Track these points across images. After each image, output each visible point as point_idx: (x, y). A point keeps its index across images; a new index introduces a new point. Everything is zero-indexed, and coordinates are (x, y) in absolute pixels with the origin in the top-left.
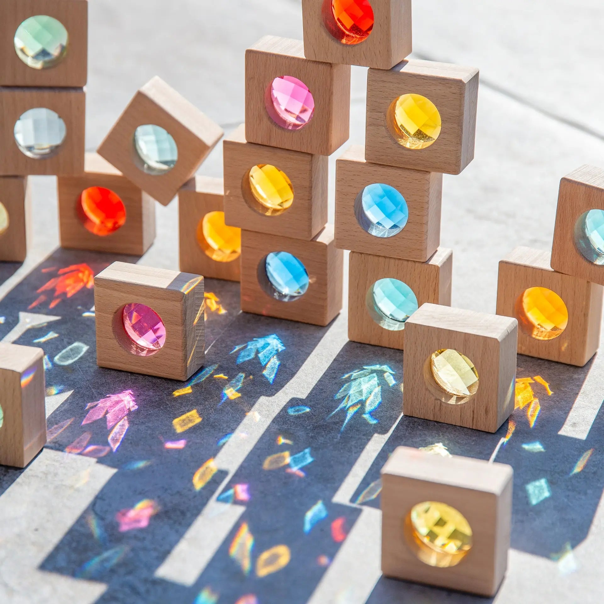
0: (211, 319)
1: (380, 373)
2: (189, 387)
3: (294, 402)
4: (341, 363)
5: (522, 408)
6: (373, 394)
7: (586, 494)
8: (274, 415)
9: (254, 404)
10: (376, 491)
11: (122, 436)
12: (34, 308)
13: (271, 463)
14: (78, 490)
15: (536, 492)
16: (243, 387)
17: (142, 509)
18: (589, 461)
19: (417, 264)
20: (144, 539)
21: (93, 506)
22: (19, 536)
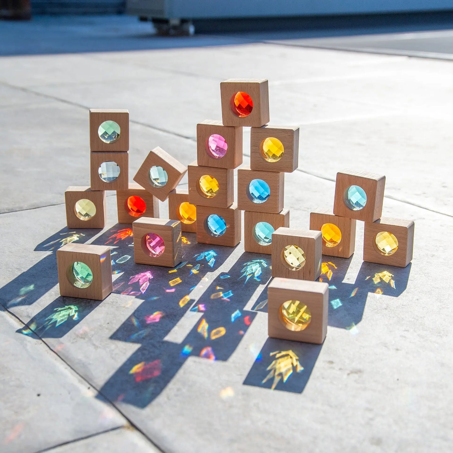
0: (184, 246)
1: (260, 263)
2: (176, 270)
3: (222, 274)
4: (243, 259)
5: (324, 273)
6: (257, 270)
7: (358, 304)
8: (214, 279)
9: (205, 275)
10: (263, 305)
11: (147, 288)
12: (108, 244)
13: (214, 296)
14: (127, 308)
15: (336, 304)
16: (200, 269)
17: (156, 315)
18: (357, 292)
19: (274, 215)
20: (158, 326)
21: (134, 314)
22: (101, 326)
